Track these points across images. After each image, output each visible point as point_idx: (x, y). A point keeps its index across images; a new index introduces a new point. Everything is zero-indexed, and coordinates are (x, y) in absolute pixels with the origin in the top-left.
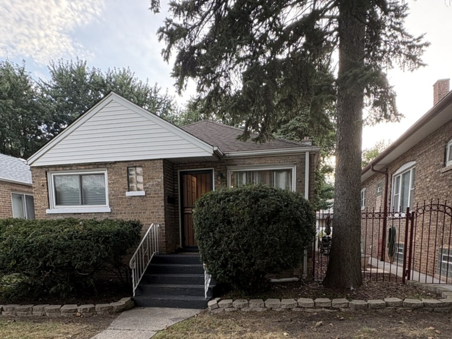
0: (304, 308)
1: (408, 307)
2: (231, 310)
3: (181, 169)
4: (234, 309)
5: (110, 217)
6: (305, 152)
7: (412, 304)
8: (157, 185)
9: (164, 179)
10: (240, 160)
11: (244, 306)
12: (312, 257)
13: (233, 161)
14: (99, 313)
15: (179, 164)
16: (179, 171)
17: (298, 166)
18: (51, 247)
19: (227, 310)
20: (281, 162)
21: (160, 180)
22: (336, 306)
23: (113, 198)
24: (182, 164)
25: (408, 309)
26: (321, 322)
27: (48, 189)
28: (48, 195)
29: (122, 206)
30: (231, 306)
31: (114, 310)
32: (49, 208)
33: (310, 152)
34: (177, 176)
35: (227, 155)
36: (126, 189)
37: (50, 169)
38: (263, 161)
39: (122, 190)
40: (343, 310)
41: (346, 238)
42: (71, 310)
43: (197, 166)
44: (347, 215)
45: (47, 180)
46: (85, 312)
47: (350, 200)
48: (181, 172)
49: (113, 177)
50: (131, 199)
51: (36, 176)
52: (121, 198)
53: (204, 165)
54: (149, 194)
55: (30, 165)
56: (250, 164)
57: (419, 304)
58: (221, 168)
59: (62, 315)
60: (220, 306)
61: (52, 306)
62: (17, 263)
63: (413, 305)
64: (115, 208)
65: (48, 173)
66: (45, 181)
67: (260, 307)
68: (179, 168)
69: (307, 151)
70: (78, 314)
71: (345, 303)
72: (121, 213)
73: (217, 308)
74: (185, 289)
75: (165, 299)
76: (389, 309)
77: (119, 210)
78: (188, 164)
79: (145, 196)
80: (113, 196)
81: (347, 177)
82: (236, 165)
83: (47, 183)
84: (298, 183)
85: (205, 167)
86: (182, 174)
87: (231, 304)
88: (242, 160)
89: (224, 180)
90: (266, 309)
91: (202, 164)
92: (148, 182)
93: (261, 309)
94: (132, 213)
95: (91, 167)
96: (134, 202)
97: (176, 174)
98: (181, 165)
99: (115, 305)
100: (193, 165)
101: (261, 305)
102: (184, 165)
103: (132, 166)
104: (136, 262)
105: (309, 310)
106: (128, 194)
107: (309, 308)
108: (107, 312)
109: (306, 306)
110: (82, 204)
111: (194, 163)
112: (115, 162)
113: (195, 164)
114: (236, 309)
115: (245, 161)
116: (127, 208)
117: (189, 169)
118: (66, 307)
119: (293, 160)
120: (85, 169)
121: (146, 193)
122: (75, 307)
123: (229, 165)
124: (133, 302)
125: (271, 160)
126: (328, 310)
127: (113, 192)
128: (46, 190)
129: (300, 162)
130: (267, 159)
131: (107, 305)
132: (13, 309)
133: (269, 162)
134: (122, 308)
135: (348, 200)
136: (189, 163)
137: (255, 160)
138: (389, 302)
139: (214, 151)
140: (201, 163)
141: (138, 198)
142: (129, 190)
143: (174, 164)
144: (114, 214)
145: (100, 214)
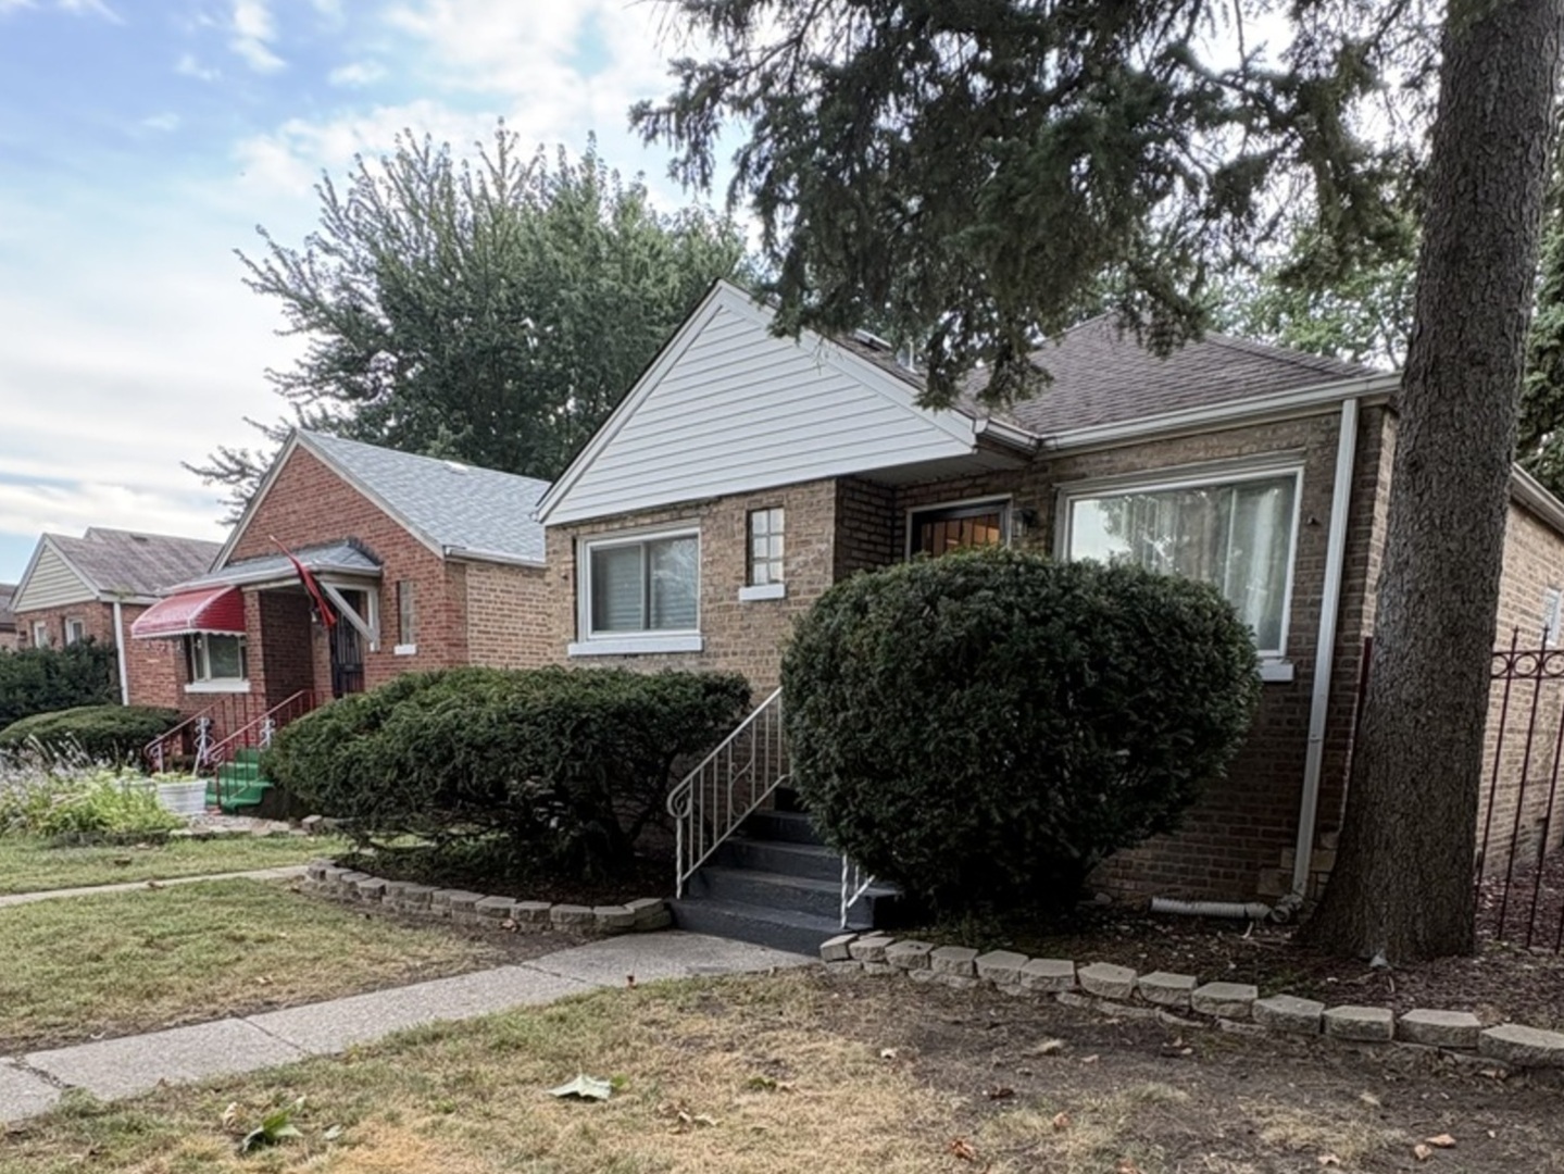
0: (1095, 997)
1: (1495, 1057)
2: (878, 972)
3: (915, 505)
4: (886, 970)
5: (702, 664)
6: (1341, 403)
7: (1513, 1045)
8: (817, 563)
9: (836, 542)
10: (1097, 458)
11: (914, 962)
12: (1334, 829)
13: (1076, 464)
14: (559, 928)
15: (911, 487)
16: (911, 511)
17: (1313, 462)
18: (461, 740)
19: (869, 968)
20: (1245, 450)
21: (823, 547)
22: (1203, 1009)
23: (710, 607)
24: (919, 486)
25: (1486, 1066)
26: (1055, 1043)
27: (575, 586)
28: (576, 603)
29: (728, 631)
30: (879, 956)
31: (599, 927)
32: (576, 639)
33: (1360, 400)
34: (903, 528)
35: (1051, 443)
36: (739, 578)
37: (582, 530)
38: (1179, 453)
39: (731, 582)
40: (1226, 1024)
41: (1391, 752)
42: (497, 910)
43: (961, 490)
44: (1402, 659)
45: (575, 561)
46: (526, 920)
47: (1422, 596)
48: (916, 516)
49: (714, 545)
50: (751, 609)
51: (555, 552)
52: (729, 608)
53: (982, 485)
54: (796, 593)
55: (542, 521)
56: (1131, 467)
57: (1541, 1050)
58: (1033, 493)
59: (479, 918)
60: (853, 954)
61: (492, 898)
62: (399, 777)
63: (1515, 1051)
64: (713, 640)
65: (579, 544)
66: (571, 566)
67: (959, 973)
68: (908, 502)
69: (1348, 396)
70: (509, 923)
71: (1236, 1001)
72: (726, 654)
73: (843, 960)
74: (806, 892)
75: (741, 915)
76: (1409, 1051)
77: (722, 646)
78: (938, 487)
79: (786, 598)
80: (710, 602)
81: (1421, 495)
82: (1084, 476)
83: (575, 570)
84: (1305, 531)
85: (983, 494)
86: (919, 519)
87: (881, 951)
88: (1106, 458)
89: (1043, 534)
90: (974, 983)
91: (979, 481)
92: (794, 555)
93: (959, 979)
94: (752, 653)
95: (665, 516)
96: (757, 619)
97: (899, 523)
98: (915, 491)
99: (601, 912)
100: (951, 490)
101: (961, 964)
102: (923, 490)
103: (758, 506)
104: (696, 796)
105: (1108, 1008)
106: (745, 594)
107: (1110, 1000)
108: (579, 929)
109: (1102, 993)
110: (648, 627)
111: (953, 481)
112: (720, 499)
113: (957, 485)
114: (891, 969)
115: (1116, 458)
116: (739, 637)
117: (939, 501)
118: (492, 902)
119: (1293, 441)
120: (653, 524)
121: (787, 591)
122: (510, 903)
123: (1060, 479)
124: (667, 913)
125: (1207, 448)
126: (1171, 1019)
127: (711, 589)
128: (571, 590)
129: (1323, 445)
130: (1196, 445)
131: (587, 910)
132: (401, 893)
133: (1201, 454)
134: (622, 923)
135: (1416, 596)
136: (940, 482)
137: (1148, 451)
138: (1416, 1024)
139: (979, 437)
140: (975, 478)
141: (768, 605)
142: (749, 582)
143: (894, 489)
144: (708, 656)
145: (679, 657)
